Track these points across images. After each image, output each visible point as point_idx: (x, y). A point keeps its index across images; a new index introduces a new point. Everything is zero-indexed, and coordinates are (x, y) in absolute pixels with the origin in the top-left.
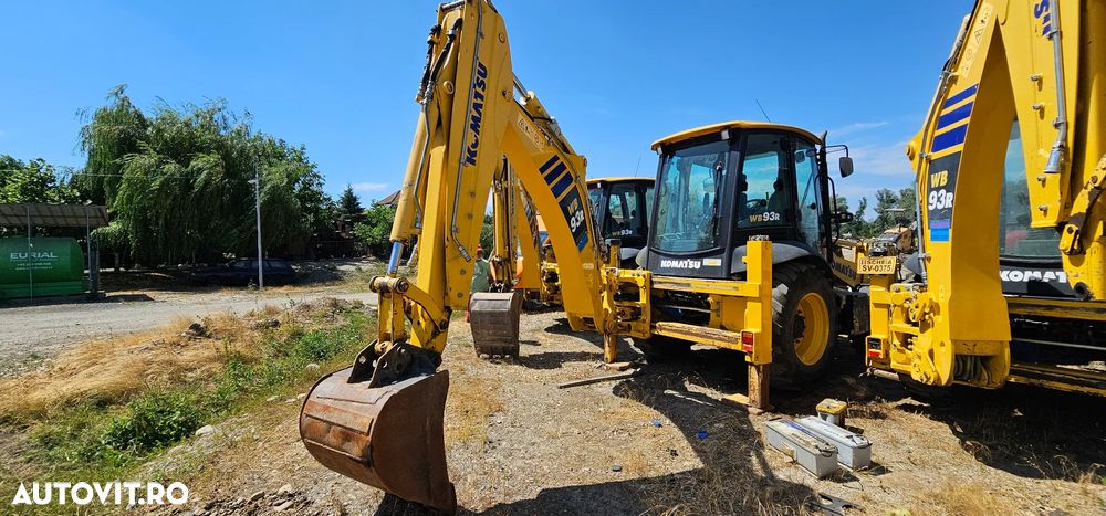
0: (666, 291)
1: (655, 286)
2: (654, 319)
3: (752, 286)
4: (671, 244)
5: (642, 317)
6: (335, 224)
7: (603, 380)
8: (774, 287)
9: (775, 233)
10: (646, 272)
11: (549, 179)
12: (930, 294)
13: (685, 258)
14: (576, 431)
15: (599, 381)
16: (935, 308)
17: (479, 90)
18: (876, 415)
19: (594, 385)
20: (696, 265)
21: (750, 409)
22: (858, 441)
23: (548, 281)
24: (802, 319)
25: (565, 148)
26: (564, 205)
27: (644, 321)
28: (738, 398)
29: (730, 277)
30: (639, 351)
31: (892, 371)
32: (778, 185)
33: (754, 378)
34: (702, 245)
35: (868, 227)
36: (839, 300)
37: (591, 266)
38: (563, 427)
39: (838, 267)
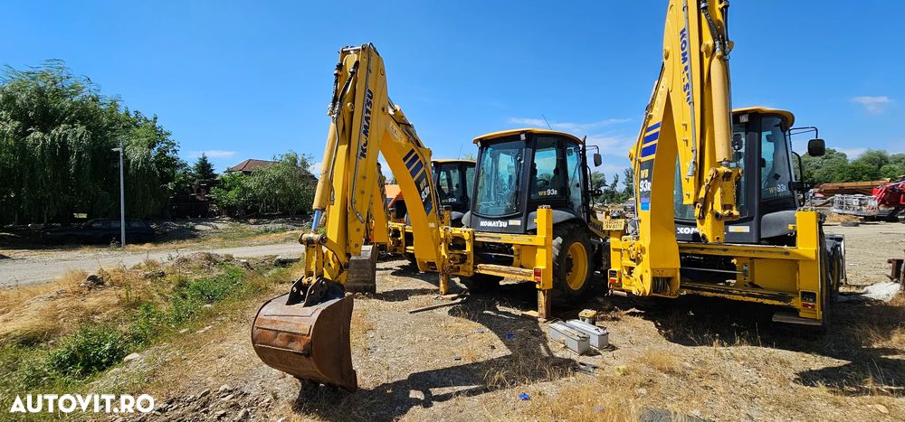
0: (483, 242)
1: (477, 239)
2: (476, 262)
3: (539, 239)
4: (487, 210)
5: (468, 261)
6: (190, 188)
7: (441, 306)
8: (554, 239)
9: (555, 203)
10: (470, 230)
11: (408, 166)
12: (641, 242)
13: (497, 219)
14: (427, 339)
15: (437, 307)
16: (643, 250)
17: (368, 108)
18: (614, 319)
19: (435, 310)
20: (504, 224)
21: (539, 319)
22: (602, 331)
23: (393, 236)
24: (571, 259)
25: (418, 144)
26: (417, 183)
27: (469, 264)
28: (532, 313)
29: (526, 232)
30: (463, 286)
31: (623, 291)
32: (556, 171)
33: (542, 299)
34: (507, 211)
35: (619, 196)
36: (593, 247)
37: (432, 225)
38: (418, 337)
39: (594, 225)
